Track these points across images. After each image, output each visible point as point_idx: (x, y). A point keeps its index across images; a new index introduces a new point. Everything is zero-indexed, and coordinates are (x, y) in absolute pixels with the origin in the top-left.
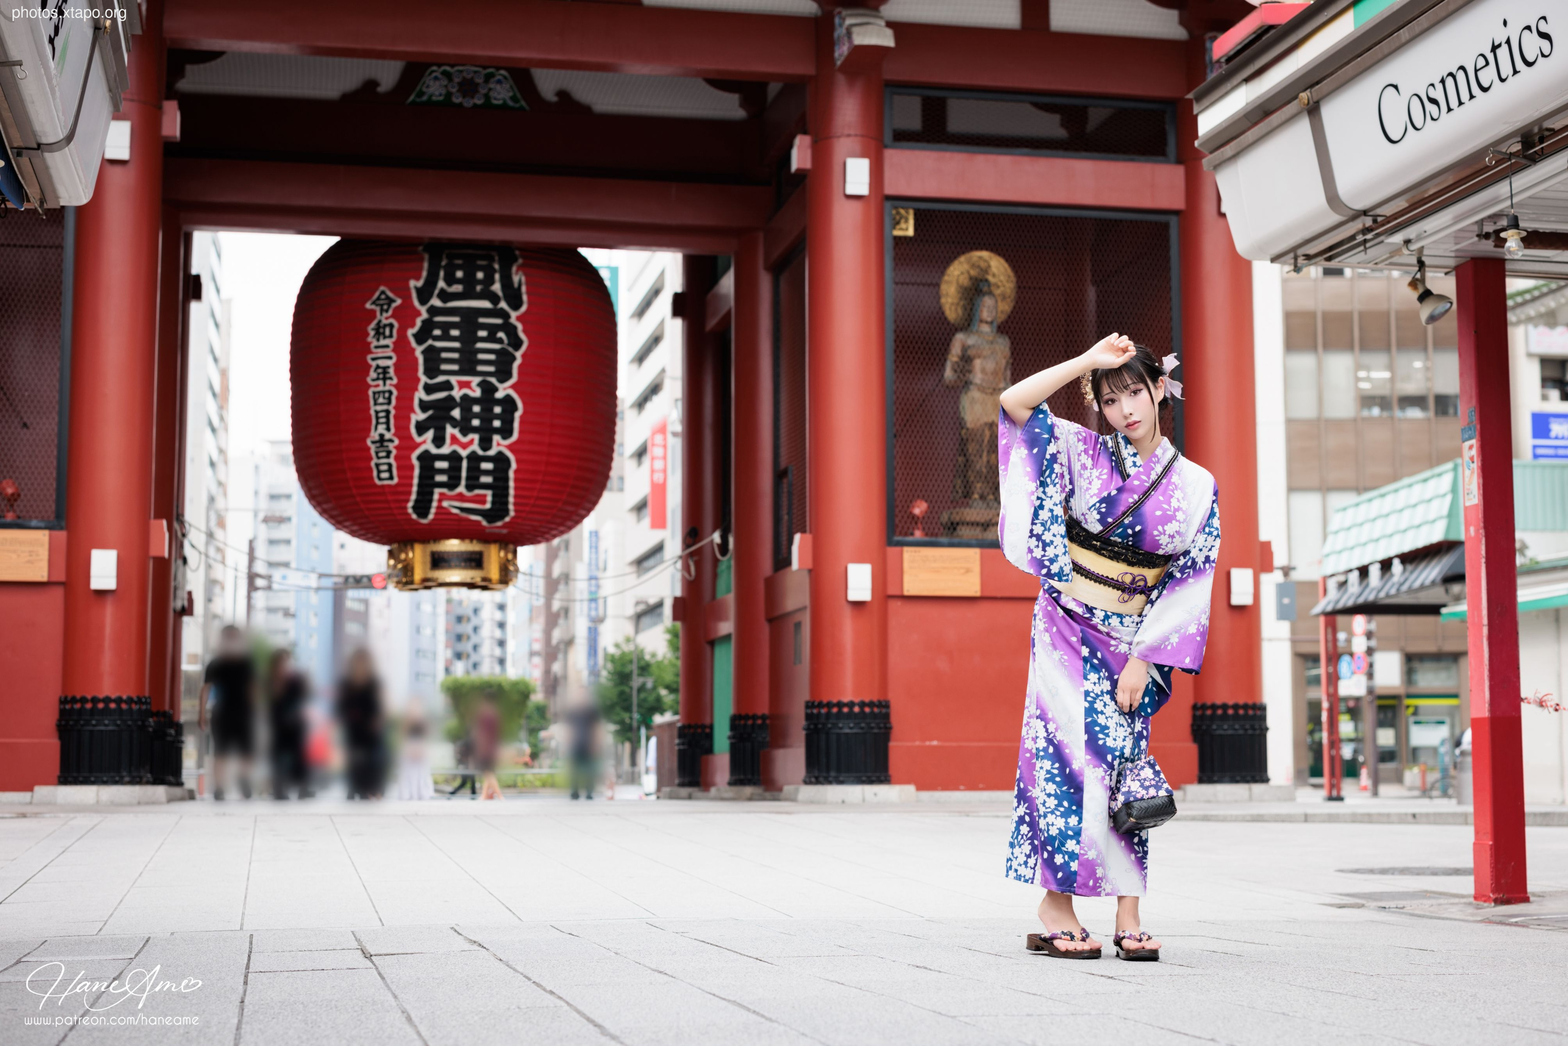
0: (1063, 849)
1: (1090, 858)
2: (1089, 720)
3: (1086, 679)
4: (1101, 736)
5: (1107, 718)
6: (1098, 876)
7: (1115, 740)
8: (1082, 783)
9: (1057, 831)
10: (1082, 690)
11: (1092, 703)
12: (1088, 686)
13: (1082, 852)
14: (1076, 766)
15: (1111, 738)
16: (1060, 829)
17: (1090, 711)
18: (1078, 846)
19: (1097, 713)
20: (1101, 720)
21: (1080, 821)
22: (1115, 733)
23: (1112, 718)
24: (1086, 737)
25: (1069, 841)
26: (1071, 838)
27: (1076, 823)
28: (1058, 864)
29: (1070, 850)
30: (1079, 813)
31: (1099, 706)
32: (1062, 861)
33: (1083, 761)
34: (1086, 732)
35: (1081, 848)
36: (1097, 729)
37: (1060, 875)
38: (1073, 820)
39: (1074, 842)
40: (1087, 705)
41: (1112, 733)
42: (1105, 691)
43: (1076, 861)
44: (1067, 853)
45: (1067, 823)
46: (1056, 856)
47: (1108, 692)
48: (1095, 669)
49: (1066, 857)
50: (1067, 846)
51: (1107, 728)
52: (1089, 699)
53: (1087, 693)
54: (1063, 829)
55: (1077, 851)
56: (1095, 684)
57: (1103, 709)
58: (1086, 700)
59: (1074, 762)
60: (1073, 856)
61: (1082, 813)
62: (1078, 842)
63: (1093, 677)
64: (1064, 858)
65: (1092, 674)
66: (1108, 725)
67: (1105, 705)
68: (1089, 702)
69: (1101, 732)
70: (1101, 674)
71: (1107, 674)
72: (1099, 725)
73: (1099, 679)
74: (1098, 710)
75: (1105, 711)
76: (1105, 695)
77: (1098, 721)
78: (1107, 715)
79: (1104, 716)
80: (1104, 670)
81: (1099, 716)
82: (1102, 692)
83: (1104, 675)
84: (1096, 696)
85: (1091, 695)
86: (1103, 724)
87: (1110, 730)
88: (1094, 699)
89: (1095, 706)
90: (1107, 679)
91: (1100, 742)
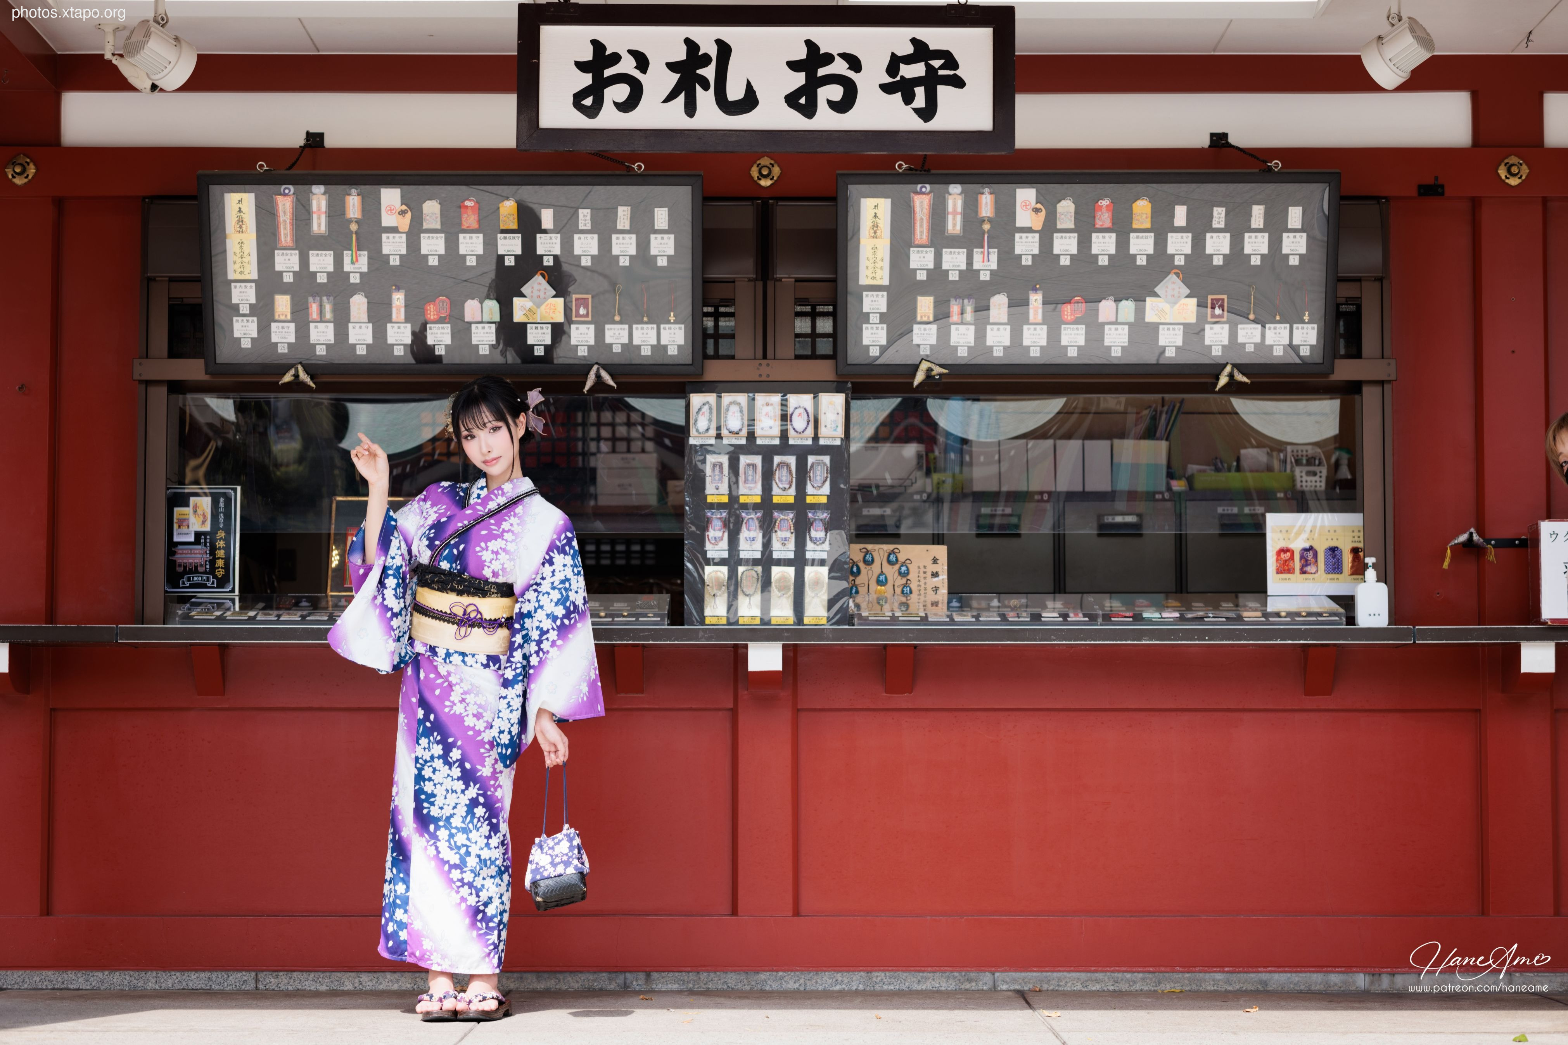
0: (394, 917)
1: (416, 928)
2: (417, 787)
3: (419, 744)
4: (426, 805)
5: (435, 785)
7: (441, 808)
8: (412, 850)
10: (413, 756)
11: (420, 770)
12: (419, 752)
13: (409, 921)
14: (405, 832)
15: (437, 807)
17: (419, 778)
18: (405, 915)
19: (424, 780)
20: (428, 787)
21: (407, 889)
22: (444, 801)
23: (441, 784)
24: (414, 805)
25: (397, 910)
26: (399, 906)
27: (404, 892)
28: (389, 932)
29: (399, 919)
30: (406, 881)
31: (427, 772)
32: (392, 929)
33: (412, 829)
34: (415, 801)
35: (408, 917)
36: (423, 797)
37: (391, 944)
38: (401, 889)
39: (402, 911)
40: (415, 772)
41: (439, 801)
42: (436, 755)
43: (405, 931)
44: (396, 921)
47: (439, 757)
48: (427, 733)
49: (396, 926)
50: (396, 914)
51: (433, 795)
52: (418, 765)
53: (417, 759)
55: (405, 920)
56: (425, 749)
57: (431, 775)
58: (415, 767)
59: (404, 829)
60: (401, 925)
61: (408, 881)
62: (406, 911)
63: (424, 741)
64: (393, 926)
65: (424, 739)
66: (435, 792)
67: (435, 771)
68: (418, 769)
69: (426, 800)
70: (431, 738)
71: (439, 738)
72: (426, 793)
73: (429, 743)
74: (426, 777)
75: (433, 777)
76: (436, 760)
77: (426, 789)
78: (436, 782)
79: (432, 783)
80: (435, 734)
81: (427, 783)
82: (432, 757)
83: (435, 739)
84: (426, 761)
85: (421, 761)
86: (429, 792)
87: (437, 798)
88: (423, 765)
89: (423, 773)
90: (438, 743)
91: (425, 811)
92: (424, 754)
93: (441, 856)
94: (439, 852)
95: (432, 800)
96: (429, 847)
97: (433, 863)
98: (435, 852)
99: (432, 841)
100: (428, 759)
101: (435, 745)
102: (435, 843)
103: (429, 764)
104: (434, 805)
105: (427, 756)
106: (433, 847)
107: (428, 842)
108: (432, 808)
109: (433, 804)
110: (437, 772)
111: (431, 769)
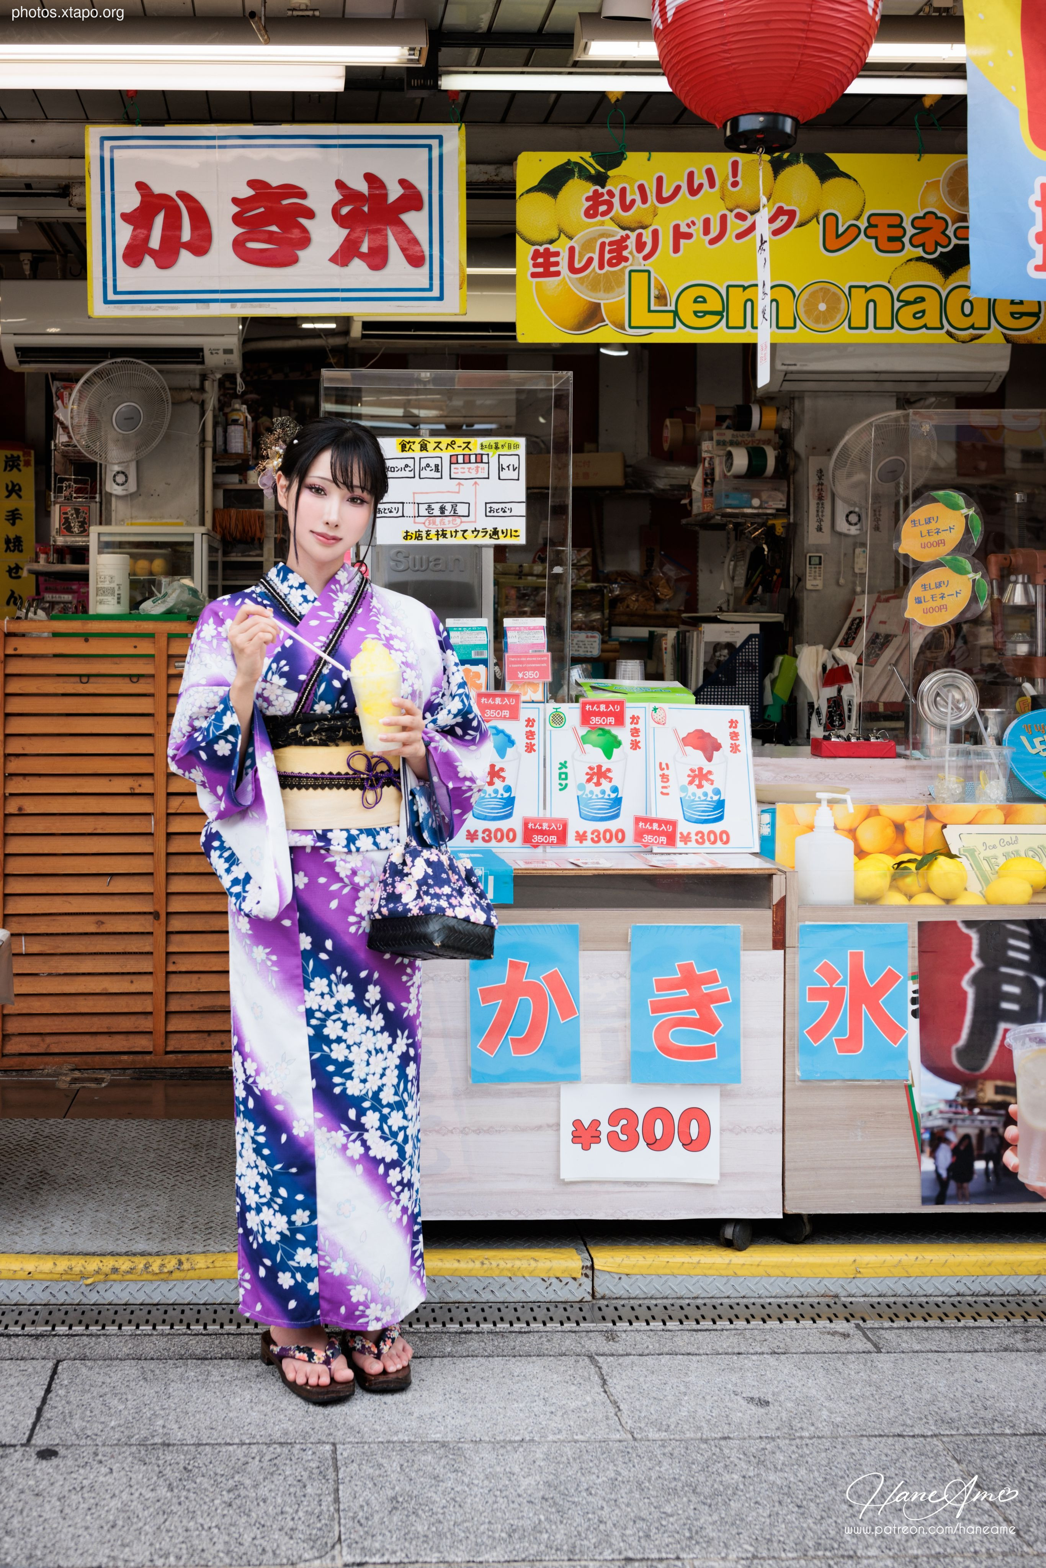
0: (291, 1263)
1: (337, 1273)
2: (317, 1056)
3: (310, 989)
4: (337, 1080)
5: (349, 1047)
6: (354, 1300)
7: (364, 1081)
8: (313, 1156)
9: (278, 1237)
10: (302, 1009)
11: (318, 1029)
12: (312, 1000)
13: (322, 1263)
14: (299, 1131)
15: (356, 1081)
16: (281, 1234)
17: (318, 1040)
18: (315, 1256)
19: (328, 1041)
20: (338, 1053)
21: (313, 1216)
22: (366, 1070)
23: (359, 1044)
24: (313, 1084)
25: (300, 1250)
26: (304, 1245)
27: (306, 1220)
28: (286, 1286)
29: (303, 1264)
30: (311, 1206)
31: (332, 1030)
32: (292, 1282)
33: (311, 1122)
34: (314, 1076)
35: (320, 1258)
36: (331, 1068)
37: (292, 1304)
38: (301, 1217)
39: (308, 1250)
40: (311, 1032)
41: (359, 1071)
42: (345, 1001)
43: (316, 1279)
44: (299, 1269)
45: (290, 1223)
46: (280, 1274)
47: (350, 1004)
48: (324, 970)
49: (299, 1276)
50: (297, 1258)
51: (348, 1063)
52: (314, 1022)
53: (310, 1014)
54: (288, 1233)
55: (314, 1264)
56: (322, 995)
57: (341, 1033)
58: (308, 1024)
59: (295, 1124)
60: (309, 1272)
61: (315, 1203)
62: (315, 1250)
63: (319, 984)
64: (293, 1277)
65: (317, 979)
66: (351, 1058)
67: (345, 1026)
68: (314, 1027)
69: (339, 1072)
70: (333, 977)
71: (345, 974)
72: (335, 1062)
73: (329, 985)
74: (333, 1037)
75: (345, 1036)
76: (345, 1009)
77: (334, 1056)
78: (350, 1042)
79: (343, 1045)
80: (339, 969)
81: (334, 1046)
82: (339, 1006)
83: (339, 978)
84: (328, 1014)
85: (318, 1015)
86: (341, 1059)
87: (354, 1067)
88: (323, 1020)
89: (326, 1031)
90: (345, 982)
91: (337, 1090)
92: (322, 1002)
93: (372, 1153)
94: (367, 1149)
95: (347, 1070)
96: (350, 1145)
97: (360, 1168)
98: (362, 1150)
99: (356, 1134)
100: (332, 1009)
101: (341, 986)
102: (360, 1135)
103: (334, 1017)
104: (352, 1078)
105: (329, 1004)
106: (358, 1143)
107: (348, 1136)
108: (349, 1083)
109: (349, 1077)
110: (349, 1028)
111: (339, 1024)
